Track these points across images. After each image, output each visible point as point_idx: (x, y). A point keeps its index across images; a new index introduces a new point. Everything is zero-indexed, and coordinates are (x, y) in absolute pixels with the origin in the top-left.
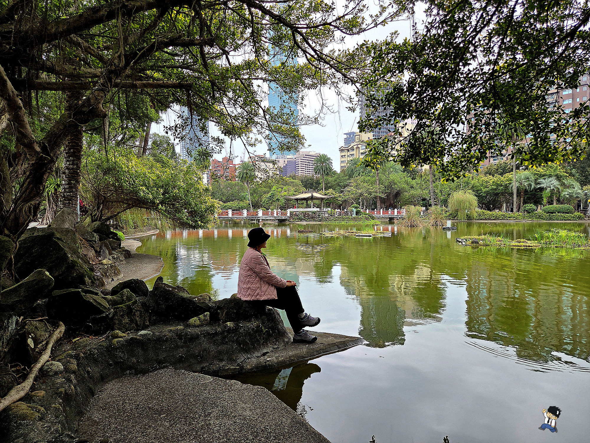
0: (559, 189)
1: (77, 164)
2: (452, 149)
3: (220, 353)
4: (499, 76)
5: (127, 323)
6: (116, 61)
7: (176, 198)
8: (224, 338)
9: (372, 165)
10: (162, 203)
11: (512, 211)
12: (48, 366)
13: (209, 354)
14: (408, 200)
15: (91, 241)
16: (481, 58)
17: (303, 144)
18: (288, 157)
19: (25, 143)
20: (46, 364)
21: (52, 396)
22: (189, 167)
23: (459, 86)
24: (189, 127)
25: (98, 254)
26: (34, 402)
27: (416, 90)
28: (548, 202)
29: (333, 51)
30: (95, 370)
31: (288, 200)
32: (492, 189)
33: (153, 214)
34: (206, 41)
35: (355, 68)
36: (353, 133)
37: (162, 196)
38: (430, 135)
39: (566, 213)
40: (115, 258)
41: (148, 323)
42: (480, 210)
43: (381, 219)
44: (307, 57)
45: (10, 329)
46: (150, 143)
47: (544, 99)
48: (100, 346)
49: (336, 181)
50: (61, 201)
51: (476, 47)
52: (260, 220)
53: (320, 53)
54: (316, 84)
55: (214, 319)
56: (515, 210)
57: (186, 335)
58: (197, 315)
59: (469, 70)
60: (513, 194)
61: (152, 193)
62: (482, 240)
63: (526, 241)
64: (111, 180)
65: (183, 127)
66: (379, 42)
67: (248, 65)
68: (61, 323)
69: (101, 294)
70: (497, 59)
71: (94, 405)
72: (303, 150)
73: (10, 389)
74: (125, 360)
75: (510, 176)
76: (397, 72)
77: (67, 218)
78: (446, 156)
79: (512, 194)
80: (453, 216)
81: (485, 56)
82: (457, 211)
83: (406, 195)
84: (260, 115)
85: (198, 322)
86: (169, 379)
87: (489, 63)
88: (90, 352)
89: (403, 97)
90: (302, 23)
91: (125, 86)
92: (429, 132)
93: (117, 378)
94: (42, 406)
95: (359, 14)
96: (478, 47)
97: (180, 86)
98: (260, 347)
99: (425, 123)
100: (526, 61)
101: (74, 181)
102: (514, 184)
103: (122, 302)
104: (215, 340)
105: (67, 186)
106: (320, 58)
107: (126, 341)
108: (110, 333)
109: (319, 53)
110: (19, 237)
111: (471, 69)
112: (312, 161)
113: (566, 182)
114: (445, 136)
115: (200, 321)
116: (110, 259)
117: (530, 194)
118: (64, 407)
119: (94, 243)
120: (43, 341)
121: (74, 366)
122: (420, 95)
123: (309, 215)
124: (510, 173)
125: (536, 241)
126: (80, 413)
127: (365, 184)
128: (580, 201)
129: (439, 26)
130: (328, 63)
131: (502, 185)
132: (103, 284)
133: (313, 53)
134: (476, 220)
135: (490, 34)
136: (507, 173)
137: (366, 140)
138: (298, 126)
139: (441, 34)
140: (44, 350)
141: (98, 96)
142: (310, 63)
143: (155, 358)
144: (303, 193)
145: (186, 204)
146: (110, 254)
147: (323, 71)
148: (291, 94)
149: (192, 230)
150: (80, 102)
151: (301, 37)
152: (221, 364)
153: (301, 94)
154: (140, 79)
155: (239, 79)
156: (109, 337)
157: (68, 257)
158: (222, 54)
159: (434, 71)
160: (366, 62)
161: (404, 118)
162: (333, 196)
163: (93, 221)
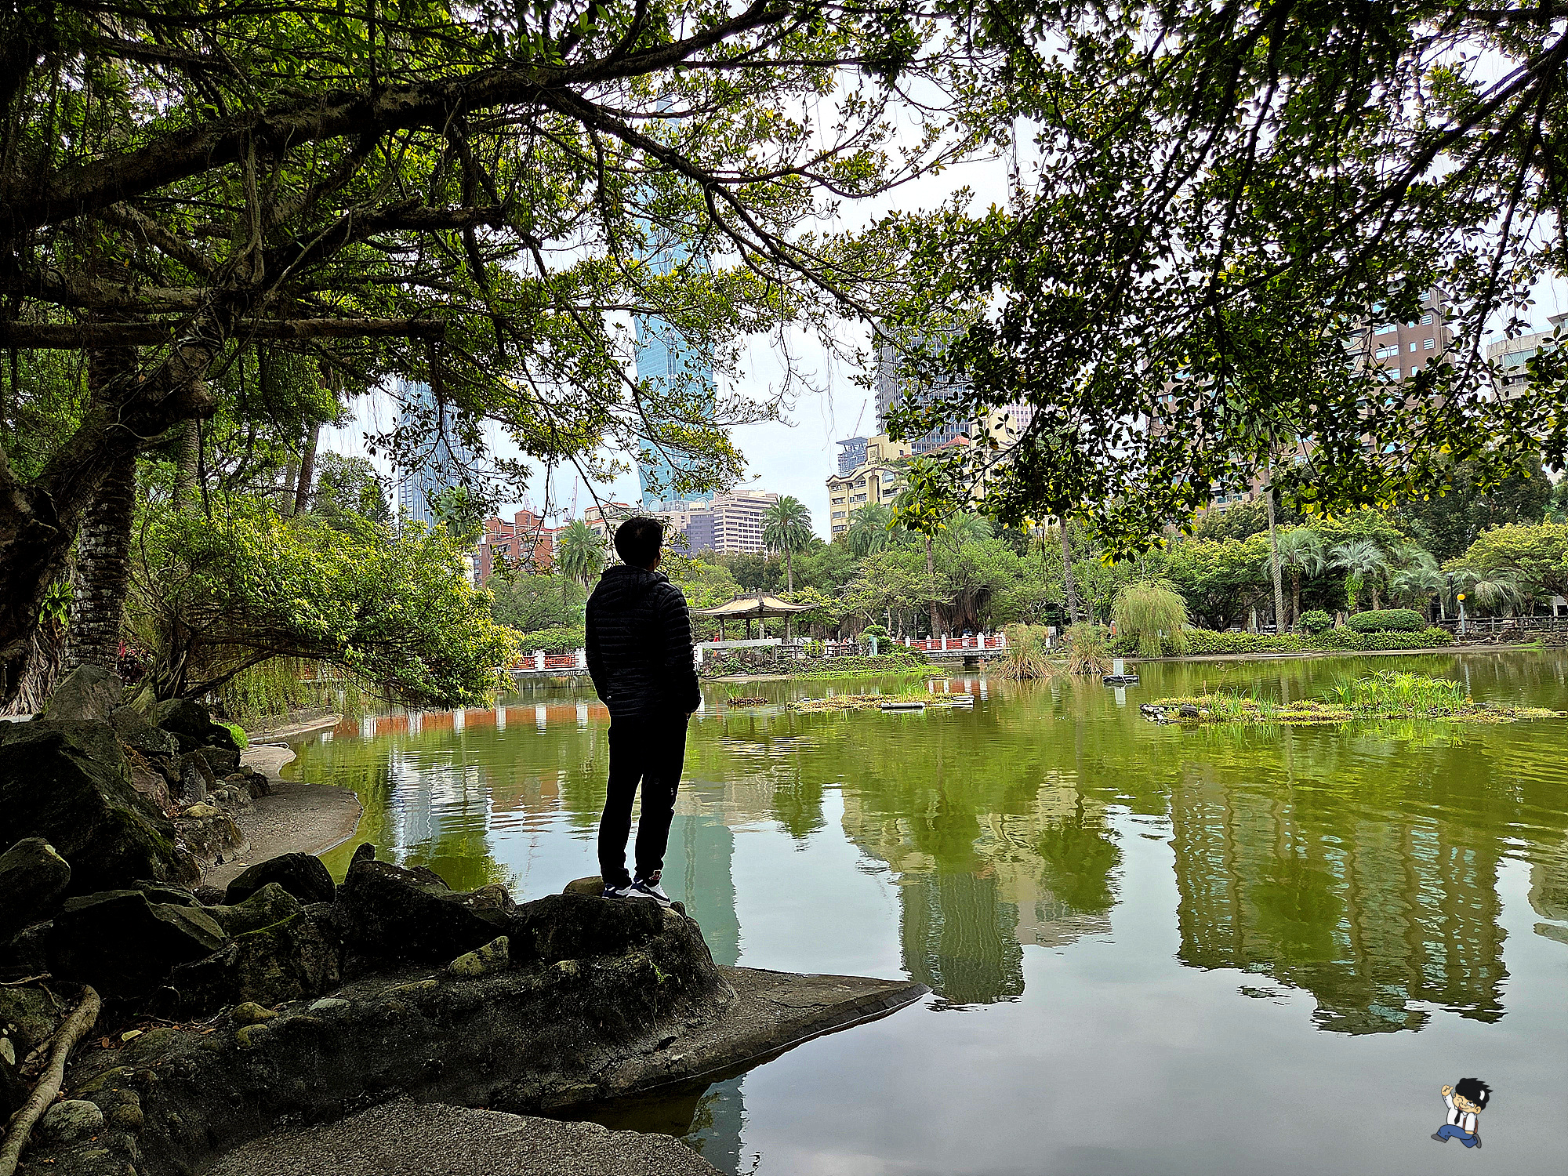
0: (1383, 570)
1: (119, 543)
2: (1123, 477)
3: (542, 1047)
4: (1227, 296)
5: (278, 980)
6: (241, 270)
7: (394, 626)
8: (551, 1005)
9: (925, 523)
10: (355, 640)
11: (1273, 628)
12: (57, 1113)
13: (512, 1054)
14: (1011, 608)
15: (155, 754)
16: (1180, 251)
17: (739, 474)
18: (693, 505)
20: (52, 1109)
22: (432, 540)
23: (1133, 320)
24: (435, 435)
25: (176, 788)
27: (1025, 333)
28: (1361, 604)
29: (809, 237)
30: (189, 1118)
32: (1221, 575)
33: (325, 672)
34: (483, 215)
35: (870, 279)
36: (861, 440)
37: (355, 622)
38: (1068, 443)
39: (1405, 630)
40: (223, 800)
41: (336, 974)
42: (1193, 630)
43: (945, 661)
44: (743, 253)
46: (315, 480)
47: (1340, 348)
48: (201, 1048)
49: (822, 564)
50: (71, 646)
51: (1167, 225)
53: (778, 241)
54: (769, 318)
55: (523, 954)
56: (1280, 626)
57: (447, 1004)
58: (473, 946)
59: (1154, 281)
60: (1273, 587)
61: (327, 615)
62: (1206, 707)
63: (1316, 704)
64: (210, 581)
65: (417, 437)
66: (927, 213)
67: (590, 271)
68: (90, 989)
69: (198, 902)
70: (1221, 255)
72: (739, 488)
74: (275, 1086)
75: (1263, 541)
76: (977, 288)
77: (90, 691)
78: (1111, 495)
79: (1269, 586)
80: (1129, 648)
81: (1188, 248)
82: (1136, 633)
83: (1005, 597)
84: (623, 401)
85: (477, 967)
86: (402, 1132)
87: (1200, 263)
88: (177, 1066)
89: (995, 350)
90: (728, 167)
91: (263, 332)
92: (1064, 437)
93: (252, 1137)
95: (872, 147)
96: (1172, 226)
97: (410, 330)
98: (651, 1025)
99: (1052, 414)
100: (1288, 259)
101: (108, 589)
102: (1273, 559)
103: (262, 921)
104: (526, 1014)
105: (88, 605)
106: (780, 254)
107: (278, 1031)
108: (228, 1010)
109: (774, 242)
111: (1160, 280)
112: (757, 514)
113: (1399, 553)
114: (1104, 446)
115: (483, 963)
116: (210, 803)
117: (1314, 583)
119: (165, 758)
120: (38, 1045)
121: (133, 1109)
122: (1038, 345)
123: (753, 657)
124: (1262, 533)
125: (1340, 705)
127: (899, 572)
128: (1437, 598)
129: (1073, 176)
130: (798, 268)
131: (1243, 565)
132: (193, 875)
133: (759, 242)
134: (1185, 654)
135: (1198, 194)
136: (1255, 532)
137: (894, 456)
138: (725, 427)
139: (1081, 195)
140: (45, 1070)
141: (192, 359)
142: (752, 267)
143: (359, 1074)
144: (736, 599)
145: (422, 641)
146: (211, 788)
147: (785, 287)
148: (704, 346)
149: (438, 711)
150: (142, 378)
151: (727, 203)
152: (546, 1081)
153: (730, 346)
154: (302, 313)
155: (568, 308)
156: (226, 1021)
157: (101, 801)
158: (522, 247)
159: (1069, 286)
160: (896, 263)
161: (999, 401)
162: (815, 605)
163: (160, 698)
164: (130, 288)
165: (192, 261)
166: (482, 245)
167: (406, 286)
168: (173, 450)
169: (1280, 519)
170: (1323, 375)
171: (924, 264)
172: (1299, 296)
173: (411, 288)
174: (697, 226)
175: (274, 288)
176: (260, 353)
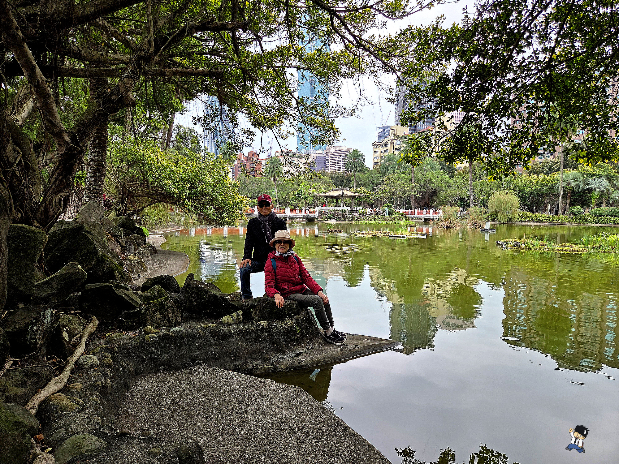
0: (609, 190)
1: (102, 156)
2: (500, 145)
3: (253, 352)
4: (555, 66)
5: (159, 319)
6: (146, 47)
7: (202, 193)
8: (257, 337)
9: (414, 161)
10: (188, 198)
11: (557, 213)
12: (83, 359)
13: (242, 353)
14: (445, 199)
15: (116, 236)
16: (536, 45)
17: (337, 138)
18: (318, 152)
19: (55, 132)
20: (81, 358)
21: (89, 389)
22: (217, 161)
23: (511, 76)
24: (219, 118)
25: (124, 249)
26: (72, 394)
27: (463, 80)
28: (597, 205)
29: (373, 37)
30: (129, 365)
31: (317, 198)
32: (537, 189)
33: (177, 209)
34: (240, 25)
35: (398, 56)
36: (388, 127)
37: (188, 191)
38: (477, 129)
39: (616, 216)
40: (140, 254)
41: (180, 319)
42: (522, 212)
43: (416, 220)
44: (345, 44)
45: (45, 321)
46: (174, 135)
47: (604, 91)
48: (133, 341)
49: (368, 178)
50: (86, 194)
51: (531, 33)
52: (288, 219)
53: (360, 38)
54: (353, 73)
55: (247, 318)
56: (560, 212)
57: (219, 333)
58: (229, 313)
59: (523, 58)
60: (559, 195)
61: (178, 188)
62: (524, 243)
63: (572, 245)
64: (135, 172)
65: (212, 118)
66: (424, 27)
67: (281, 51)
68: (94, 317)
69: (132, 290)
70: (555, 47)
71: (129, 399)
72: (337, 145)
73: (49, 380)
74: (158, 356)
75: (557, 176)
76: (444, 60)
77: (93, 211)
78: (494, 151)
79: (557, 195)
80: (493, 218)
81: (540, 43)
82: (497, 212)
83: (443, 194)
84: (292, 106)
85: (231, 321)
86: (203, 376)
87: (545, 50)
88: (124, 346)
89: (449, 87)
91: (153, 74)
92: (476, 126)
93: (151, 373)
94: (80, 398)
96: (534, 33)
97: (210, 74)
98: (294, 347)
99: (472, 116)
100: (585, 50)
101: (99, 173)
102: (560, 184)
103: (154, 298)
104: (248, 339)
105: (92, 179)
106: (360, 44)
107: (160, 337)
108: (142, 328)
109: (358, 38)
110: (49, 229)
111: (526, 57)
112: (343, 156)
113: (617, 183)
114: (493, 131)
115: (233, 320)
116: (136, 255)
117: (577, 195)
118: (101, 400)
119: (120, 237)
120: (77, 335)
121: (109, 360)
122: (468, 86)
123: (338, 214)
124: (558, 172)
125: (583, 246)
126: (117, 407)
127: (400, 182)
129: (491, 9)
130: (367, 50)
131: (547, 186)
132: (130, 280)
133: (352, 39)
134: (517, 222)
135: (547, 19)
136: (553, 172)
137: (401, 134)
138: (333, 118)
139: (494, 19)
140: (79, 344)
141: (127, 83)
142: (348, 49)
143: (188, 355)
144: (333, 190)
145: (212, 200)
146: (136, 250)
147: (361, 59)
148: (326, 84)
149: (218, 227)
150: (109, 90)
151: (339, 21)
152: (255, 363)
153: (337, 84)
154: (168, 66)
155: (272, 67)
156: (141, 332)
157: (98, 251)
158: (255, 40)
159: (484, 59)
160: (409, 49)
161: (449, 110)
162: (365, 194)
163: (118, 215)
164: (104, 53)
165: (127, 44)
166: (239, 39)
167: (209, 56)
168: (121, 121)
169: (565, 167)
170: (594, 103)
171: (422, 48)
172: (588, 67)
173: (211, 57)
174: (326, 32)
175: (158, 55)
176: (153, 83)
